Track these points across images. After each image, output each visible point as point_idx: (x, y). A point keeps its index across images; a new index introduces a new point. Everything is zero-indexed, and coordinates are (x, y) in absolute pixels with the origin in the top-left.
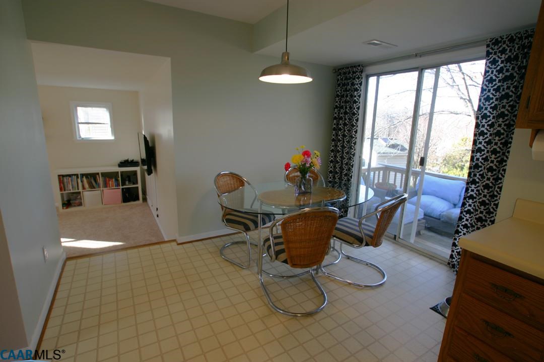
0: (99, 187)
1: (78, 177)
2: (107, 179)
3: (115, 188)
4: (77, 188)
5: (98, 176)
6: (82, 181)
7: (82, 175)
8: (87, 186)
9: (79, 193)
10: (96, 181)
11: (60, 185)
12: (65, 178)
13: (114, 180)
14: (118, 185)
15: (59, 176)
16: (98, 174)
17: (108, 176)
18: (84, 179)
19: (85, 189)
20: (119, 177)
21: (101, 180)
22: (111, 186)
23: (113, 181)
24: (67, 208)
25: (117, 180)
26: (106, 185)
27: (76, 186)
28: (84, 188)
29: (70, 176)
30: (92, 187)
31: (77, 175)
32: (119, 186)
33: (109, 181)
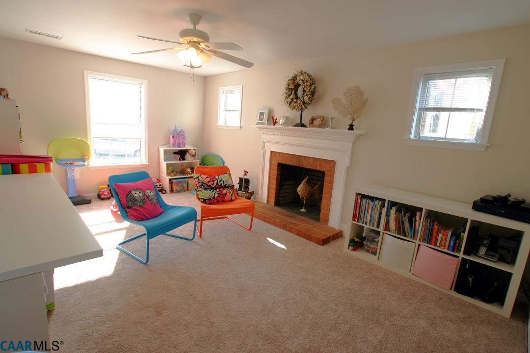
0: (414, 236)
1: (383, 206)
2: (436, 227)
3: (446, 251)
4: (376, 224)
5: (418, 214)
6: (388, 215)
7: (393, 204)
8: (393, 225)
9: (378, 233)
10: (411, 221)
11: (355, 210)
12: (364, 200)
13: (450, 233)
14: (456, 248)
15: (358, 194)
16: (421, 210)
17: (439, 220)
18: (393, 211)
19: (389, 230)
20: (464, 232)
21: (420, 224)
22: (438, 244)
23: (446, 236)
24: (354, 250)
25: (457, 236)
26: (429, 239)
27: (376, 221)
28: (387, 228)
29: (373, 199)
30: (401, 230)
31: (383, 200)
32: (459, 251)
33: (438, 232)
